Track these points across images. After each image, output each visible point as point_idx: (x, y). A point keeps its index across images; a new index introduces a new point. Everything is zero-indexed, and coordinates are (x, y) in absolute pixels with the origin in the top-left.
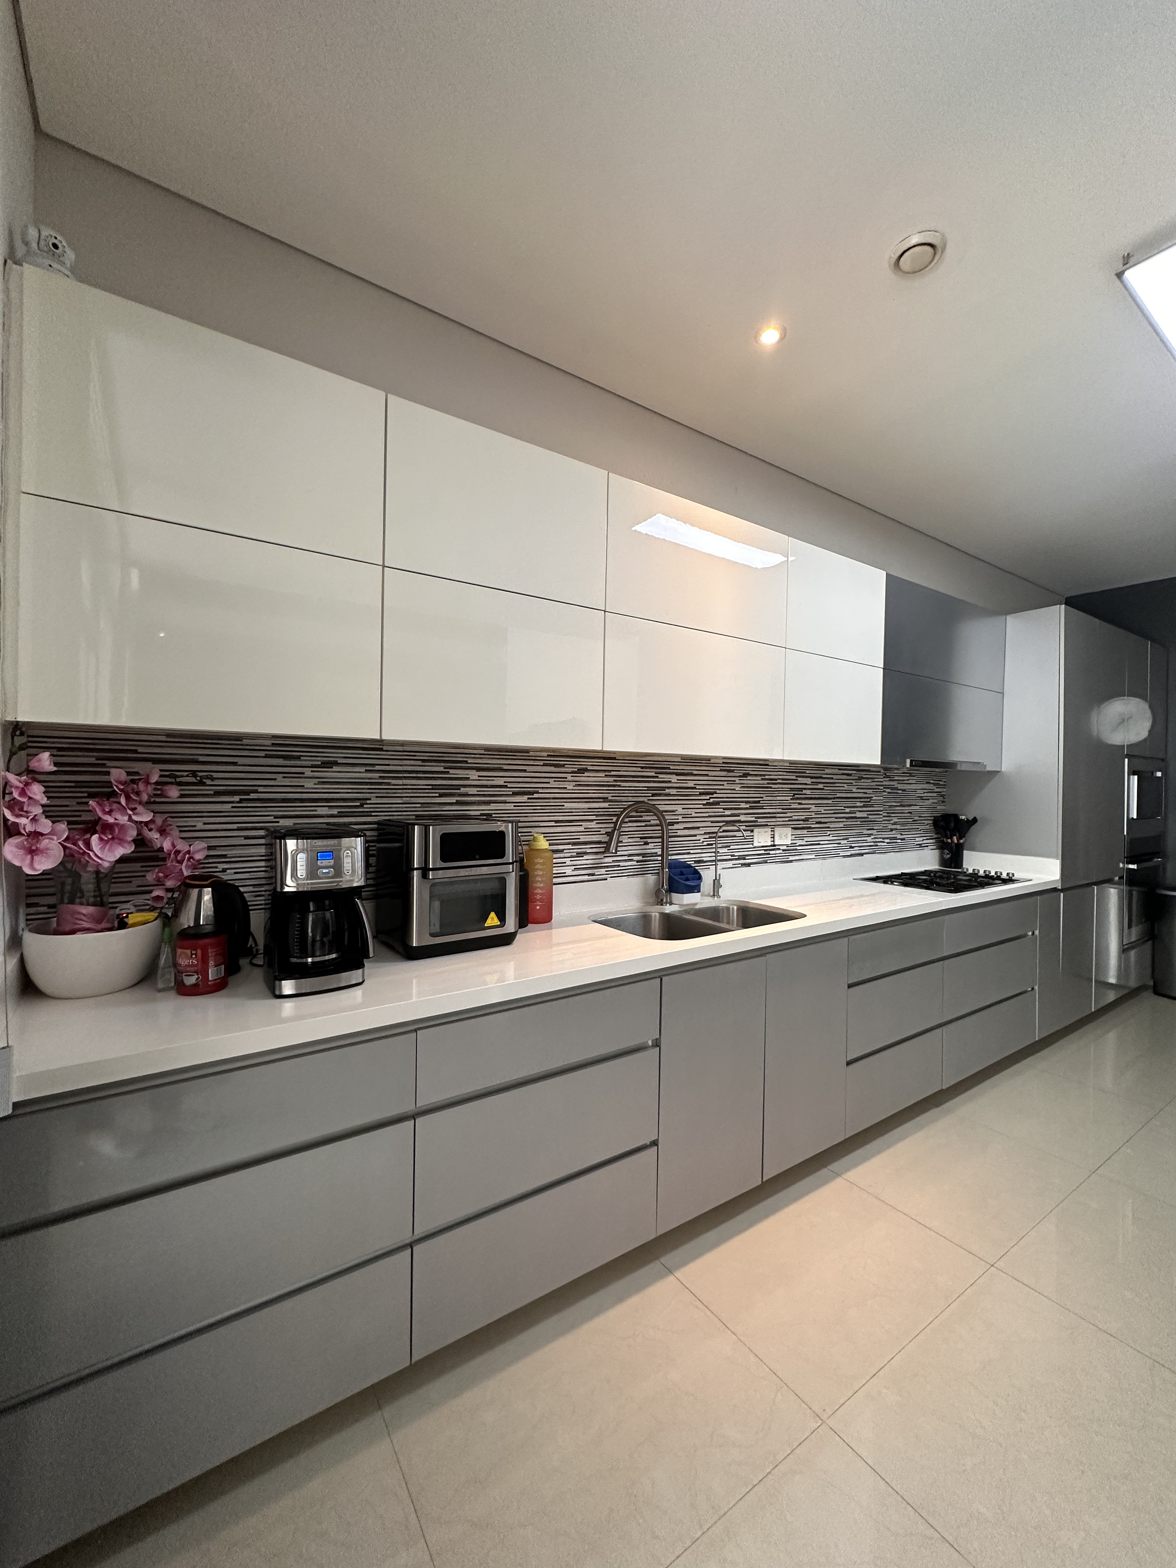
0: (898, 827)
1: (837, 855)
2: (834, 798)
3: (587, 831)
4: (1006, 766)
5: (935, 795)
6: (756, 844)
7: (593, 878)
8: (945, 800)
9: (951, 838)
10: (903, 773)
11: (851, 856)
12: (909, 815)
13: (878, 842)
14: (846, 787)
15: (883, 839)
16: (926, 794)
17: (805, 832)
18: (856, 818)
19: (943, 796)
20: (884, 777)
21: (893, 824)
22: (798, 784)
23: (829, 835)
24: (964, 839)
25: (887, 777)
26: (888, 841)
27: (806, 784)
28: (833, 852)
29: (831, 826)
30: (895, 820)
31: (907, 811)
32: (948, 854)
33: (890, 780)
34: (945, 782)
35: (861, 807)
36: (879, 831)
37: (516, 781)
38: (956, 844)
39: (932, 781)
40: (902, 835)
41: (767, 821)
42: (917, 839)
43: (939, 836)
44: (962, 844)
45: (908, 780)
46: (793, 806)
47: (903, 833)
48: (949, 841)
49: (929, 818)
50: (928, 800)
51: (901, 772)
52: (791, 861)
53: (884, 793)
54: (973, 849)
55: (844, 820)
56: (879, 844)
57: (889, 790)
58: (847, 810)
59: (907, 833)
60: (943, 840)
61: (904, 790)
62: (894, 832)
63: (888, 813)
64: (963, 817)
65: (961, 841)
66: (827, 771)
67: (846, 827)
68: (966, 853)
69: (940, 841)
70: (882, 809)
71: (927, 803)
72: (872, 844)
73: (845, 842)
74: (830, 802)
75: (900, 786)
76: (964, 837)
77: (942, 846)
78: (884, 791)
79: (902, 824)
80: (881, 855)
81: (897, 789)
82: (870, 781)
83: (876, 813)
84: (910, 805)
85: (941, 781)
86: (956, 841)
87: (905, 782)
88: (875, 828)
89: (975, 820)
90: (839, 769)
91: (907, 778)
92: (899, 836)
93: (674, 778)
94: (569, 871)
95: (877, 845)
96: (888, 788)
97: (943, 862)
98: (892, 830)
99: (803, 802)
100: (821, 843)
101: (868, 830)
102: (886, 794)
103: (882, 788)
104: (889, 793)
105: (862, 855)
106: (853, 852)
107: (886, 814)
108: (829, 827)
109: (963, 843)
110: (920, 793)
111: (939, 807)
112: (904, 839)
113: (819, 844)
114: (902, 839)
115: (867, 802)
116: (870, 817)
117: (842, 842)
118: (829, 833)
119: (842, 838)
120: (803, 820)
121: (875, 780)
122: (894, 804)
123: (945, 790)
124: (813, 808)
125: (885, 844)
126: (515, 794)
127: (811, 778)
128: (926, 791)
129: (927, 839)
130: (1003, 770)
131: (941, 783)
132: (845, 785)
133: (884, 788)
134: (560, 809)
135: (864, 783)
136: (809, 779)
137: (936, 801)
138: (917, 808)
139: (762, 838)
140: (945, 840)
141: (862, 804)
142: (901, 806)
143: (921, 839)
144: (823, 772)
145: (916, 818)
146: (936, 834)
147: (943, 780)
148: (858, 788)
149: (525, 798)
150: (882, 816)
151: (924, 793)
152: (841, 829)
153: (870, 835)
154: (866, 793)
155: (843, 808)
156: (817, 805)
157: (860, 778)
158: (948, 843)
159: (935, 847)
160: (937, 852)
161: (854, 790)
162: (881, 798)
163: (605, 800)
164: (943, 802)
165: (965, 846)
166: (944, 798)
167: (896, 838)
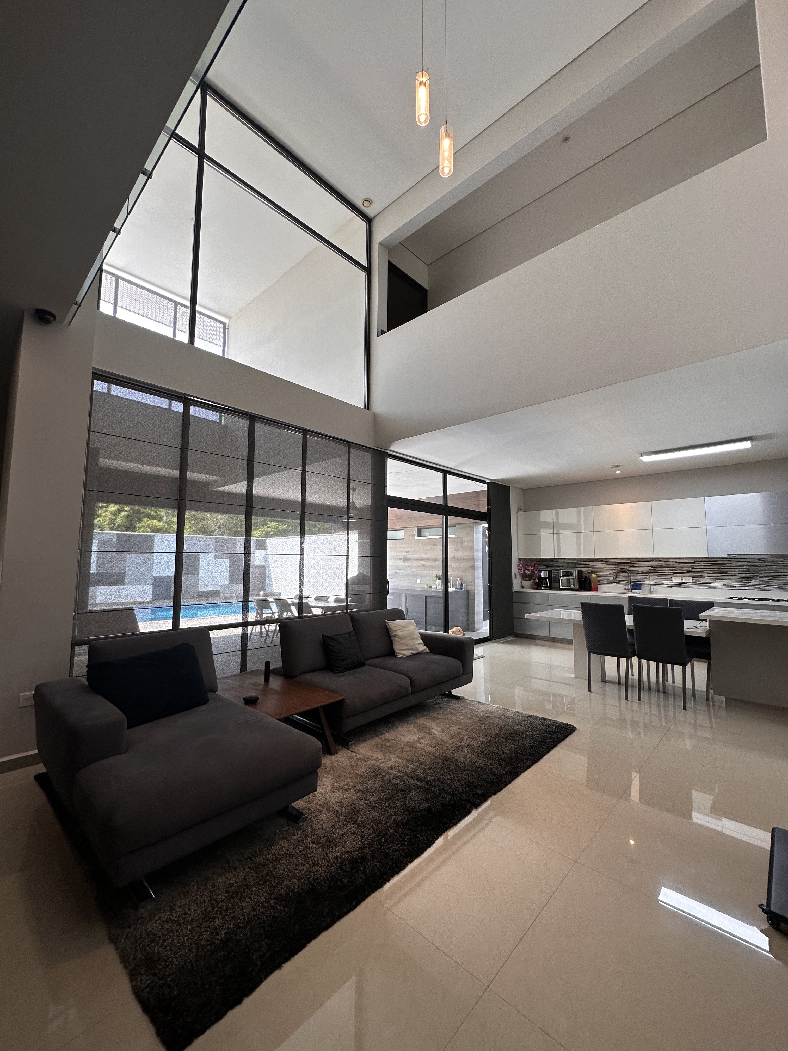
0: (775, 581)
3: (610, 574)
6: (673, 581)
7: (612, 585)
12: (785, 576)
13: (757, 586)
17: (701, 579)
25: (761, 561)
31: (783, 575)
37: (592, 563)
41: (681, 575)
46: (694, 571)
61: (779, 566)
75: (775, 564)
79: (778, 580)
81: (771, 565)
88: (753, 580)
93: (637, 563)
94: (606, 582)
99: (700, 570)
108: (716, 579)
120: (699, 575)
126: (592, 566)
134: (602, 569)
139: (676, 580)
142: (776, 572)
149: (594, 567)
161: (734, 566)
162: (757, 569)
163: (615, 568)
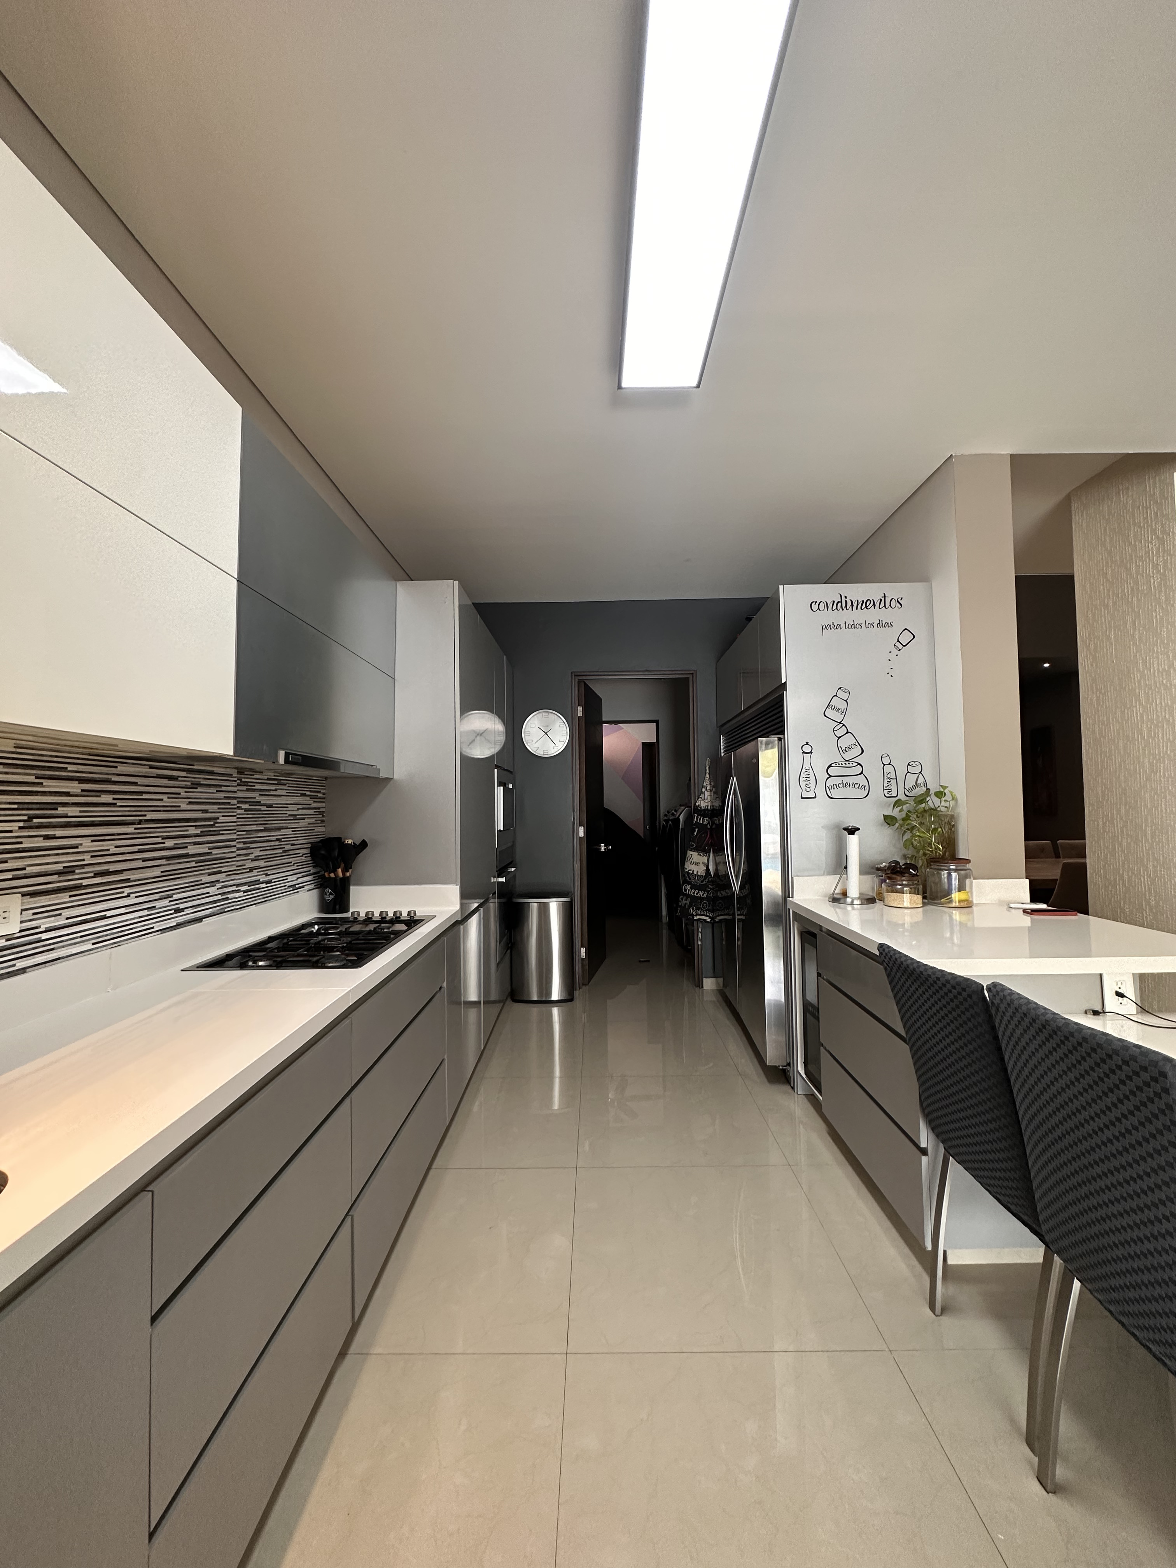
0: (262, 863)
1: (149, 932)
2: (140, 822)
4: (399, 774)
5: (312, 812)
8: (324, 819)
9: (334, 871)
10: (268, 779)
11: (179, 926)
12: (277, 843)
13: (229, 892)
14: (167, 801)
15: (238, 885)
16: (300, 812)
17: (64, 897)
18: (187, 856)
19: (322, 813)
20: (238, 785)
21: (253, 860)
22: (44, 793)
23: (128, 896)
24: (350, 870)
25: (245, 784)
26: (246, 888)
27: (67, 794)
28: (139, 927)
29: (132, 877)
30: (257, 853)
31: (274, 838)
32: (331, 894)
33: (248, 790)
34: (324, 794)
35: (196, 836)
36: (229, 873)
38: (341, 879)
39: (308, 793)
40: (267, 875)
42: (290, 879)
43: (318, 869)
44: (348, 878)
45: (276, 790)
46: (27, 844)
47: (269, 872)
48: (332, 875)
49: (305, 846)
50: (304, 819)
51: (266, 777)
52: (23, 970)
53: (239, 811)
54: (360, 883)
55: (163, 862)
56: (230, 896)
57: (247, 806)
58: (169, 843)
59: (274, 871)
60: (324, 875)
61: (270, 806)
62: (255, 872)
63: (245, 843)
64: (350, 841)
65: (348, 874)
66: (121, 769)
67: (166, 876)
68: (353, 889)
69: (319, 877)
70: (235, 837)
71: (302, 823)
72: (219, 897)
73: (166, 902)
74: (130, 829)
75: (264, 800)
76: (351, 868)
77: (322, 883)
78: (239, 808)
79: (266, 859)
80: (234, 914)
81: (259, 803)
82: (213, 790)
83: (226, 844)
84: (279, 829)
85: (319, 792)
86: (341, 875)
87: (272, 793)
88: (223, 870)
89: (364, 845)
90: (151, 767)
91: (273, 788)
92: (263, 878)
95: (227, 899)
96: (246, 803)
97: (324, 907)
98: (251, 870)
99: (59, 832)
100: (108, 914)
101: (210, 874)
102: (242, 811)
103: (235, 802)
104: (246, 810)
105: (200, 920)
106: (181, 919)
107: (241, 845)
108: (128, 880)
109: (350, 876)
110: (293, 810)
111: (317, 829)
112: (270, 882)
113: (105, 917)
114: (267, 883)
115: (209, 827)
116: (214, 852)
117: (158, 904)
118: (127, 891)
119: (157, 896)
120: (59, 873)
121: (224, 788)
122: (254, 828)
123: (323, 805)
124: (87, 844)
125: (241, 894)
127: (81, 780)
128: (300, 806)
129: (303, 876)
130: (396, 777)
131: (320, 795)
132: (165, 797)
133: (239, 802)
135: (201, 794)
136: (76, 784)
137: (313, 820)
138: (289, 831)
140: (326, 874)
141: (198, 831)
142: (266, 830)
143: (295, 877)
144: (113, 770)
145: (288, 847)
146: (314, 867)
147: (322, 791)
148: (190, 803)
150: (234, 849)
151: (298, 809)
152: (156, 880)
153: (212, 884)
154: (206, 811)
155: (159, 840)
156: (95, 838)
157: (195, 785)
158: (330, 878)
159: (312, 886)
160: (315, 892)
161: (184, 806)
162: (234, 819)
164: (323, 821)
165: (352, 880)
166: (323, 816)
167: (258, 882)
